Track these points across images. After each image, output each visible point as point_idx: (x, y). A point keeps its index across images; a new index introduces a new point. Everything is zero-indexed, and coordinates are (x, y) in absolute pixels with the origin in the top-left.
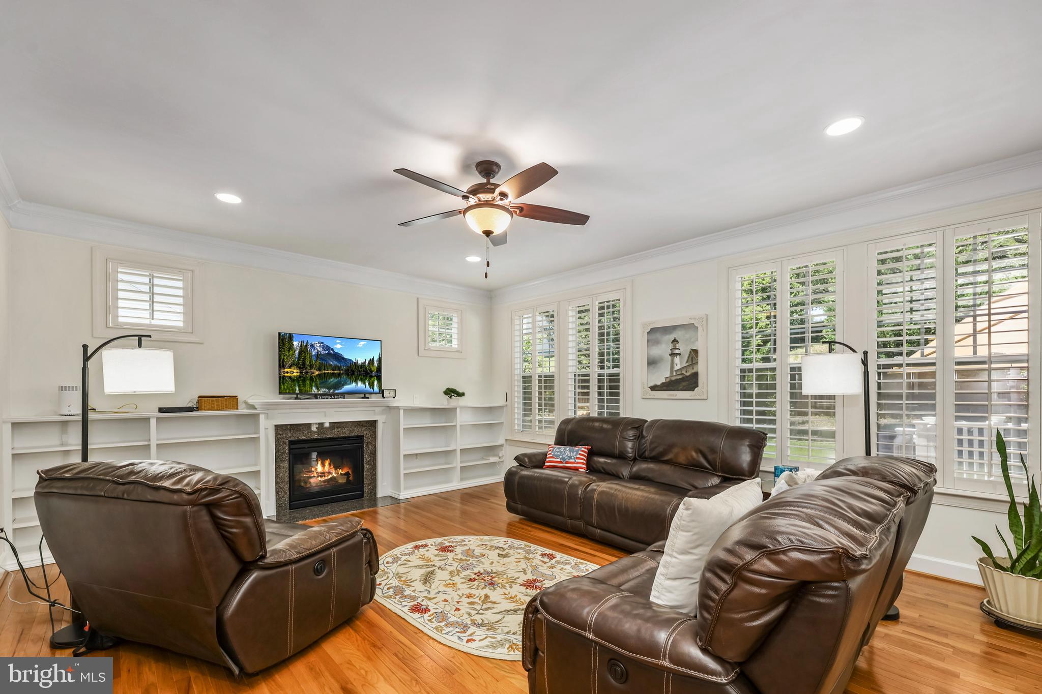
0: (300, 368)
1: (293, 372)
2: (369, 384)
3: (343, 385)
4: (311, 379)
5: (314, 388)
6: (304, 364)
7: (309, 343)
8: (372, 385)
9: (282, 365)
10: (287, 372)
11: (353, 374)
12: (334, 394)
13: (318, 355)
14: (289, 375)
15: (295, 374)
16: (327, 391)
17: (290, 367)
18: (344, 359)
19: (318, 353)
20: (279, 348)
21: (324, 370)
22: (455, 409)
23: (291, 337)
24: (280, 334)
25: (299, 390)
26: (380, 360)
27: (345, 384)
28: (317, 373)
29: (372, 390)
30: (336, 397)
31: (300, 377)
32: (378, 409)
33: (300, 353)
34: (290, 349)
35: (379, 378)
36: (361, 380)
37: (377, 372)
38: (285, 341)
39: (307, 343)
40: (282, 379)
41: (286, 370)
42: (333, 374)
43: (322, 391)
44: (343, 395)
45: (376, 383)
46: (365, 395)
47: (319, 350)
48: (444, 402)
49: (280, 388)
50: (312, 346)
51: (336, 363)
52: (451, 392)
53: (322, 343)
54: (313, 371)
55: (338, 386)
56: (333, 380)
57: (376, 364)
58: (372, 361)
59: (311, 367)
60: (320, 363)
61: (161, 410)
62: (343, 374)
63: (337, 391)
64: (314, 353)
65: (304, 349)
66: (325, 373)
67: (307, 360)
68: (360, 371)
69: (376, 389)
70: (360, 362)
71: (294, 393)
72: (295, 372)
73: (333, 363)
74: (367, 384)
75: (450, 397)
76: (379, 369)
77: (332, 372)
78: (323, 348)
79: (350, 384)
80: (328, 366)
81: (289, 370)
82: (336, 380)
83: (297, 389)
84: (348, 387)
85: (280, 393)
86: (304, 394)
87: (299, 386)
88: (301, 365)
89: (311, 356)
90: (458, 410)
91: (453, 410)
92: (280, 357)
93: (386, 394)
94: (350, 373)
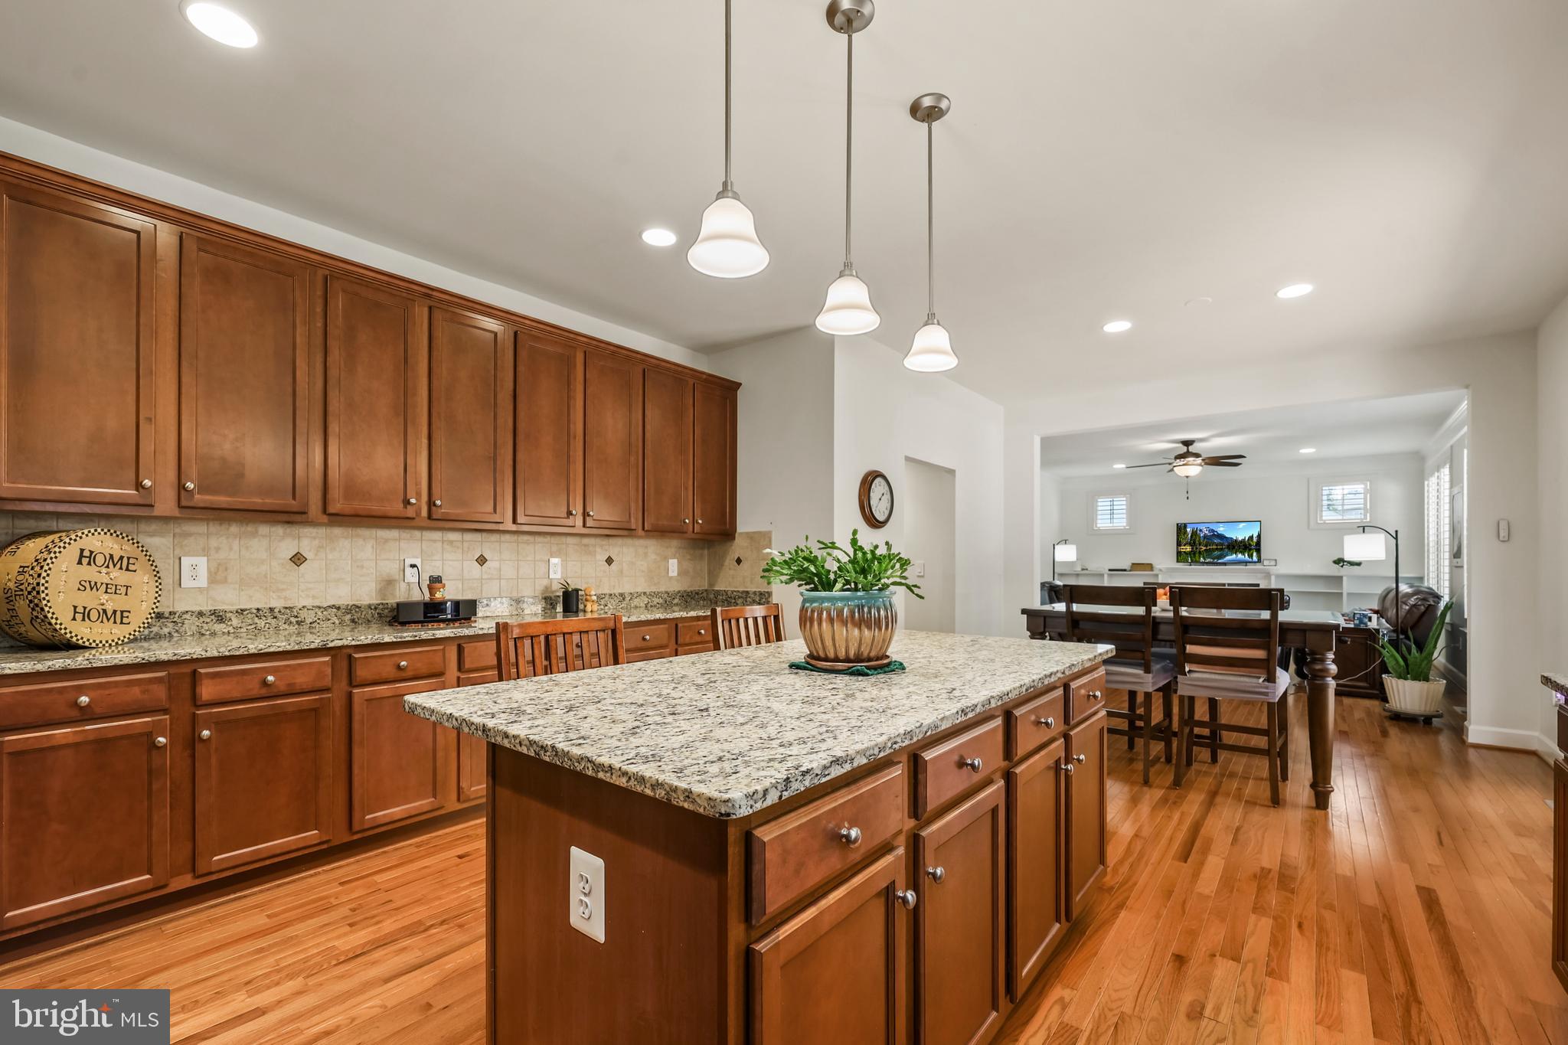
0: (1191, 546)
2: (1249, 555)
3: (1225, 556)
4: (1200, 552)
6: (1194, 543)
7: (1199, 528)
8: (1251, 556)
9: (1179, 544)
11: (1234, 547)
12: (1217, 562)
13: (1205, 537)
14: (1184, 550)
16: (1212, 560)
17: (1184, 545)
18: (1225, 537)
19: (1205, 535)
20: (1177, 533)
21: (1210, 546)
23: (1185, 526)
24: (1177, 525)
26: (1259, 536)
27: (1227, 555)
28: (1204, 548)
29: (1251, 560)
30: (1218, 564)
31: (1191, 551)
32: (1259, 575)
33: (1191, 536)
34: (1184, 533)
35: (1258, 551)
36: (1241, 552)
37: (1256, 545)
38: (1181, 529)
39: (1197, 528)
40: (1179, 553)
41: (1182, 547)
42: (1217, 549)
43: (1208, 560)
44: (1225, 564)
45: (1255, 554)
46: (1246, 563)
47: (1206, 532)
48: (1335, 571)
49: (1177, 559)
50: (1201, 530)
51: (1219, 540)
52: (1339, 562)
53: (1208, 527)
54: (1201, 547)
55: (1221, 557)
56: (1216, 553)
57: (1255, 540)
58: (1251, 538)
59: (1200, 545)
60: (1206, 541)
61: (1110, 570)
62: (1225, 548)
63: (1219, 561)
64: (1202, 535)
65: (1194, 533)
66: (1210, 548)
67: (1197, 539)
68: (1240, 546)
69: (1255, 558)
70: (1240, 539)
71: (1188, 561)
72: (1188, 549)
73: (1217, 541)
74: (1246, 555)
75: (1342, 566)
76: (1258, 543)
77: (1216, 547)
78: (1209, 530)
79: (1231, 555)
80: (1213, 543)
81: (1184, 547)
82: (1219, 553)
83: (1190, 559)
84: (1229, 558)
85: (1177, 562)
86: (1195, 562)
87: (1191, 557)
88: (1192, 544)
89: (1200, 537)
90: (1345, 578)
91: (1341, 578)
92: (1178, 539)
93: (1266, 563)
94: (1231, 547)
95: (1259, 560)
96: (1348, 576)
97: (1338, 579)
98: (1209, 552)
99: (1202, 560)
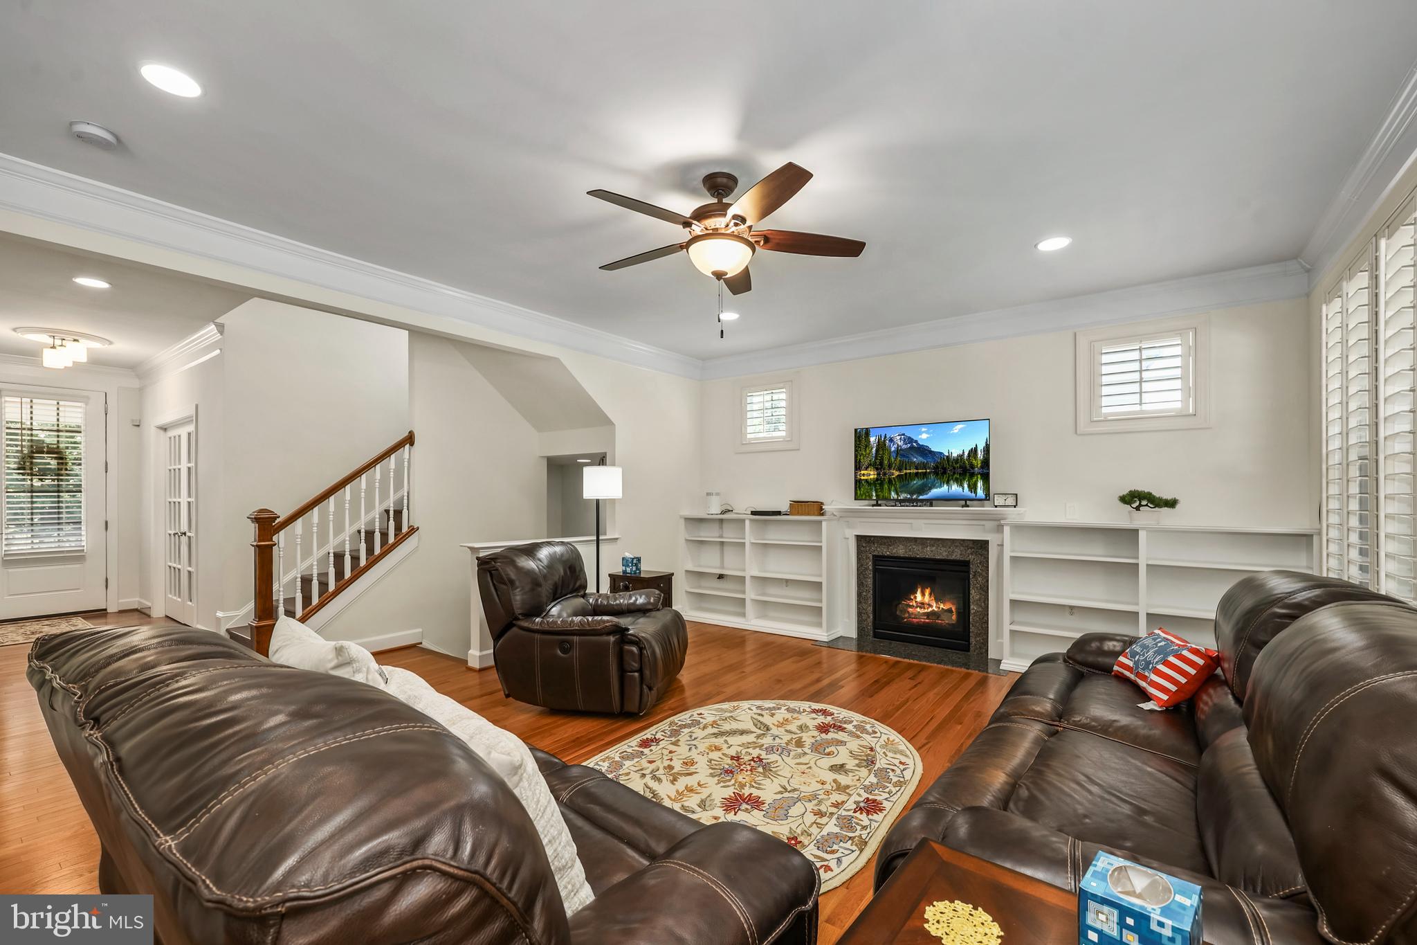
0: (877, 469)
1: (870, 475)
2: (969, 486)
3: (930, 489)
4: (890, 481)
5: (893, 493)
6: (881, 463)
7: (888, 437)
8: (973, 488)
9: (858, 467)
10: (864, 475)
12: (917, 500)
13: (899, 451)
14: (866, 478)
15: (872, 477)
16: (909, 496)
17: (866, 469)
18: (931, 452)
19: (898, 448)
20: (856, 447)
21: (906, 469)
22: (1137, 531)
23: (867, 432)
24: (856, 430)
25: (876, 495)
26: (987, 449)
27: (933, 486)
28: (897, 473)
29: (973, 495)
30: (919, 504)
31: (877, 479)
32: (988, 524)
33: (877, 451)
34: (866, 447)
35: (986, 477)
37: (982, 467)
38: (861, 437)
39: (885, 437)
40: (858, 483)
41: (862, 472)
42: (917, 474)
43: (902, 496)
44: (930, 502)
45: (980, 484)
46: (966, 502)
47: (900, 443)
48: (1122, 517)
50: (891, 440)
51: (920, 459)
52: (1134, 499)
53: (904, 435)
54: (892, 471)
55: (924, 489)
56: (916, 482)
57: (980, 455)
58: (974, 452)
59: (890, 466)
60: (900, 460)
61: (753, 513)
62: (929, 473)
63: (921, 497)
64: (893, 449)
65: (881, 445)
66: (906, 474)
67: (886, 457)
68: (954, 468)
69: (980, 493)
70: (955, 455)
71: (870, 499)
72: (872, 474)
73: (916, 459)
74: (966, 486)
75: (1138, 509)
76: (986, 463)
77: (915, 471)
78: (905, 440)
79: (940, 487)
80: (911, 464)
81: (865, 472)
82: (920, 482)
83: (874, 494)
84: (935, 492)
85: (855, 499)
87: (876, 492)
88: (878, 465)
89: (890, 452)
90: (1142, 535)
91: (1135, 532)
92: (856, 457)
93: (999, 500)
94: (940, 471)
95: (988, 497)
96: (1151, 531)
97: (1130, 537)
99: (893, 495)
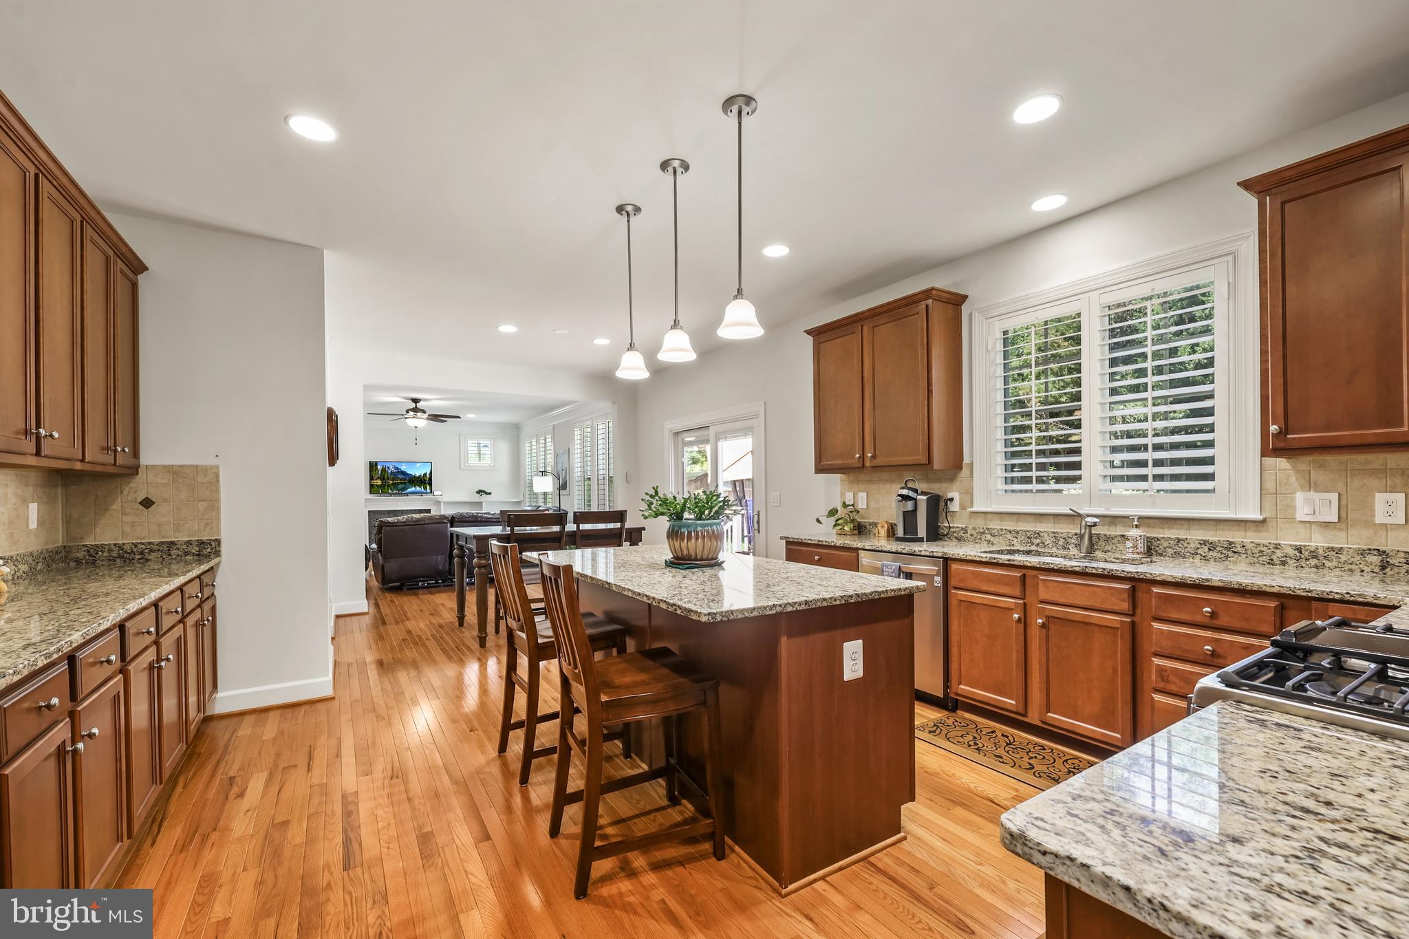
0: (381, 480)
3: (407, 488)
4: (388, 486)
6: (384, 478)
8: (425, 489)
9: (371, 479)
11: (413, 482)
12: (402, 494)
13: (392, 473)
14: (376, 483)
16: (397, 492)
17: (376, 479)
18: (407, 474)
19: (392, 471)
20: (370, 469)
21: (396, 480)
23: (376, 463)
24: (370, 462)
25: (381, 491)
26: (431, 473)
27: (409, 488)
28: (391, 482)
29: (424, 491)
31: (382, 484)
32: (430, 502)
33: (382, 472)
34: (376, 470)
35: (431, 485)
36: (418, 485)
38: (373, 466)
39: (386, 466)
40: (372, 486)
41: (374, 481)
42: (401, 483)
43: (395, 492)
44: (407, 494)
45: (428, 487)
46: (421, 493)
47: (392, 469)
48: (477, 498)
49: (370, 491)
50: (388, 468)
51: (403, 476)
52: (480, 492)
53: (394, 466)
54: (389, 481)
55: (404, 489)
56: (401, 486)
57: (428, 476)
58: (425, 475)
59: (388, 479)
60: (393, 477)
62: (407, 482)
63: (403, 492)
65: (384, 470)
66: (396, 482)
67: (386, 475)
68: (418, 480)
69: (428, 491)
70: (418, 476)
71: (379, 493)
72: (379, 482)
73: (400, 477)
74: (423, 487)
75: (481, 495)
76: (430, 479)
77: (401, 481)
78: (395, 468)
79: (412, 487)
80: (398, 479)
82: (403, 486)
84: (410, 490)
85: (370, 494)
86: (384, 493)
87: (381, 489)
88: (382, 478)
89: (388, 473)
90: (484, 503)
91: (481, 503)
92: (370, 474)
93: (434, 493)
94: (411, 482)
95: (431, 492)
96: (486, 502)
97: (480, 504)
98: (395, 485)
99: (390, 491)
